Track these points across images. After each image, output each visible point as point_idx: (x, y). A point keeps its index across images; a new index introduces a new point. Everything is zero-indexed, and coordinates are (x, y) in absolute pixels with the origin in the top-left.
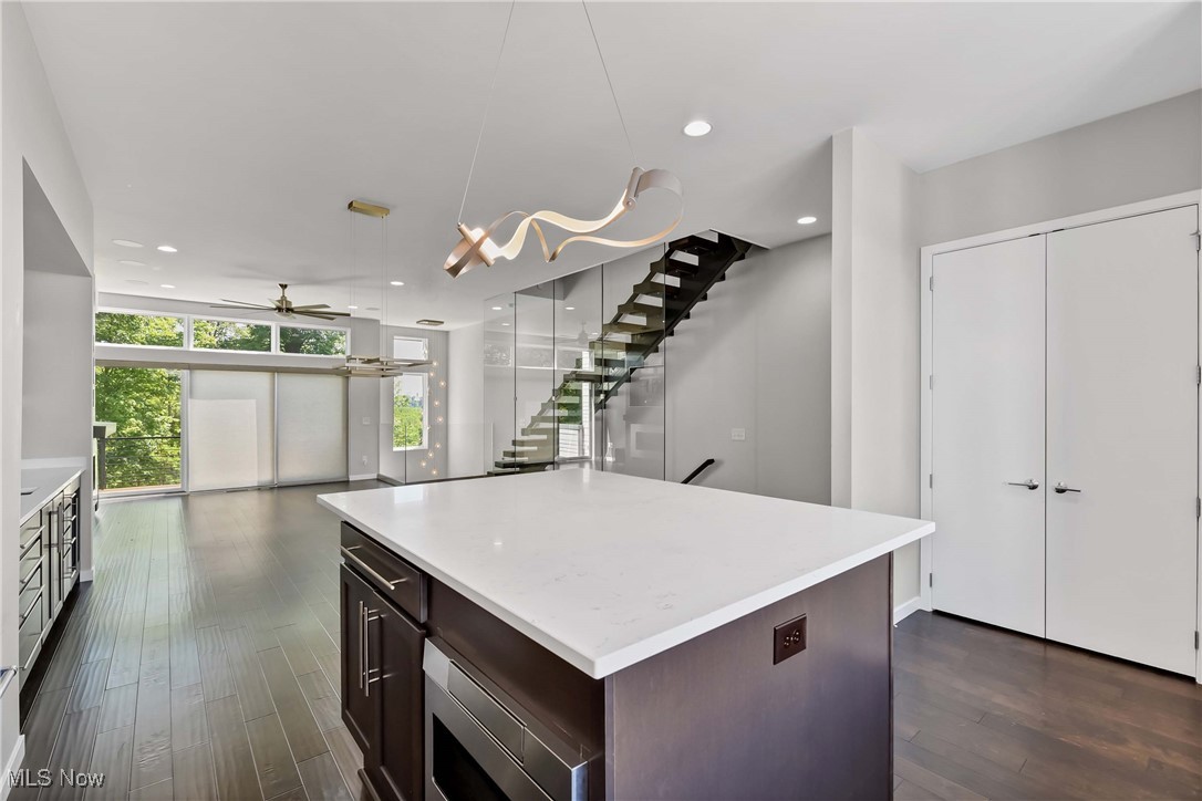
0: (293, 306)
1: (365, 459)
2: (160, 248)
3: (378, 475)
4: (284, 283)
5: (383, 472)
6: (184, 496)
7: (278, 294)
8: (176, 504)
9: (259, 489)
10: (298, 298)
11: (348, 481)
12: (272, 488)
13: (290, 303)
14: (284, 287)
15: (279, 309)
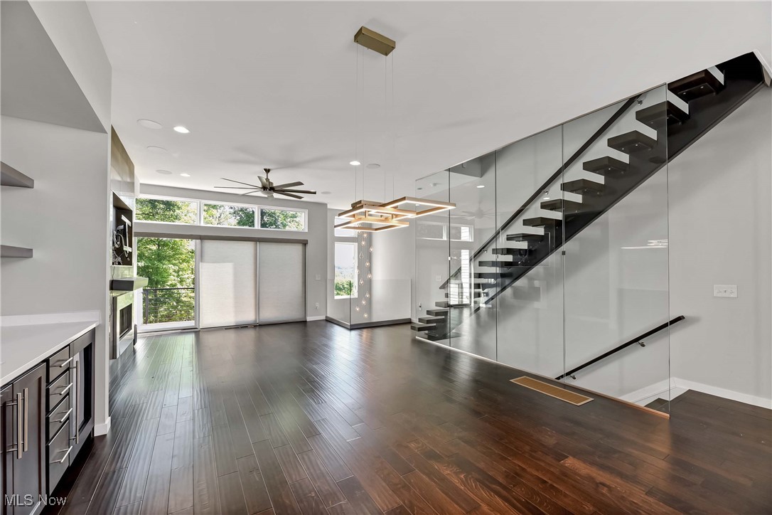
0: (274, 185)
1: (317, 304)
2: (176, 129)
3: (326, 317)
4: (267, 168)
5: (330, 315)
6: (196, 331)
7: (263, 177)
8: (190, 339)
10: (277, 179)
11: (305, 322)
12: (255, 326)
13: (272, 183)
14: (267, 171)
15: (264, 188)
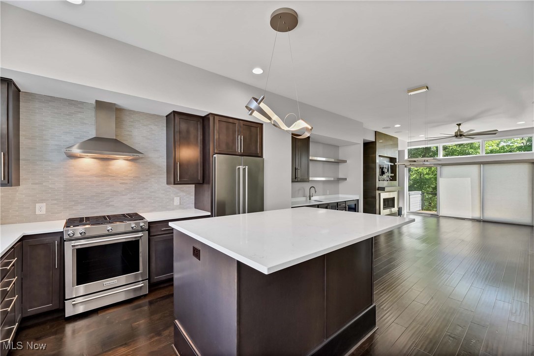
2: (395, 126)
4: (459, 123)
6: (437, 217)
7: (456, 129)
9: (473, 220)
10: (464, 129)
11: (532, 227)
13: (462, 132)
14: (459, 125)
15: (456, 136)
